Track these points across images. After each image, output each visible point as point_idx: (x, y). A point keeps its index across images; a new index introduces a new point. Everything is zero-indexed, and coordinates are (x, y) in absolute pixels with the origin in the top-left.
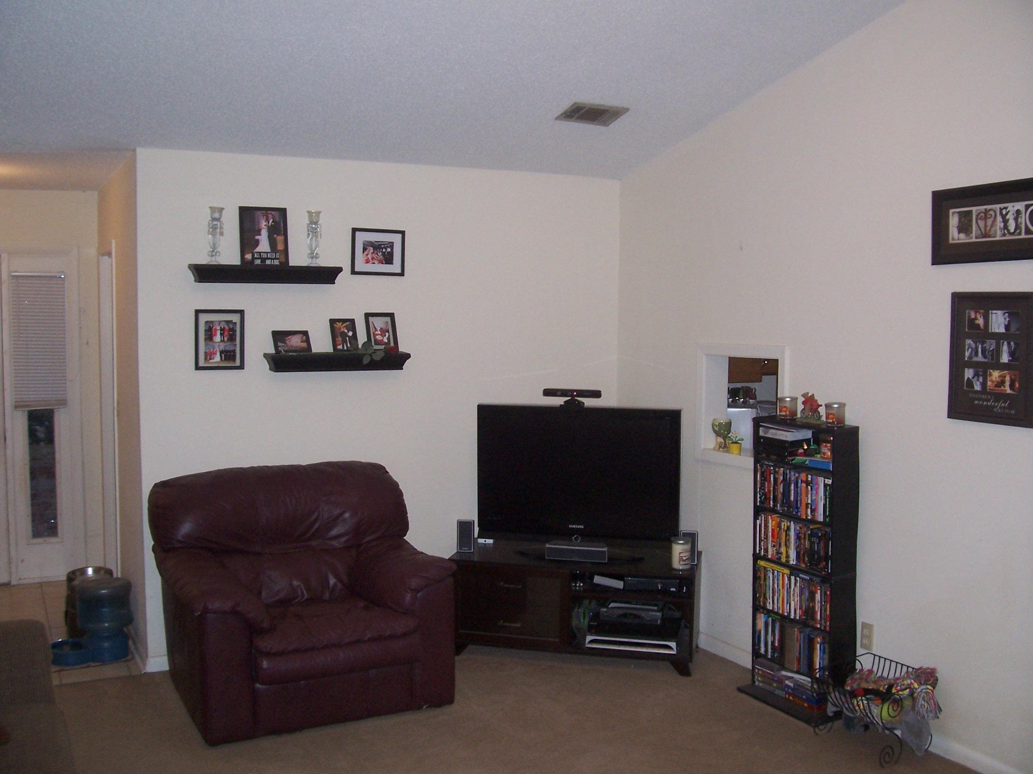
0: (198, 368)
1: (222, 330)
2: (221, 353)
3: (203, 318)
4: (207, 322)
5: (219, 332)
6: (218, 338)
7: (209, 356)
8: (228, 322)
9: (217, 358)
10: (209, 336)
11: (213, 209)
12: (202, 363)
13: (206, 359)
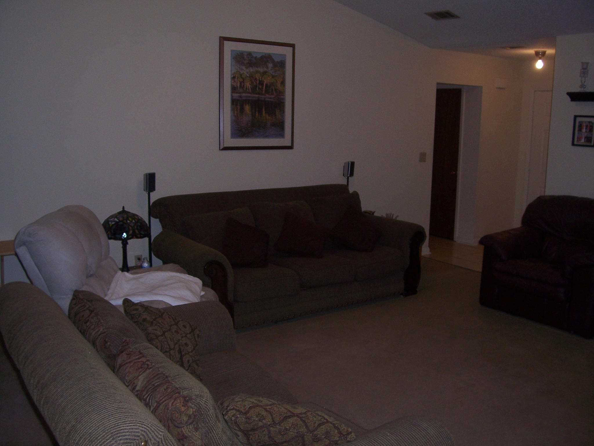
0: (573, 144)
1: (587, 126)
2: (585, 138)
3: (579, 120)
4: (580, 122)
5: (584, 128)
6: (584, 130)
7: (579, 139)
8: (590, 122)
9: (583, 141)
10: (580, 130)
11: (583, 63)
12: (575, 143)
13: (577, 140)
